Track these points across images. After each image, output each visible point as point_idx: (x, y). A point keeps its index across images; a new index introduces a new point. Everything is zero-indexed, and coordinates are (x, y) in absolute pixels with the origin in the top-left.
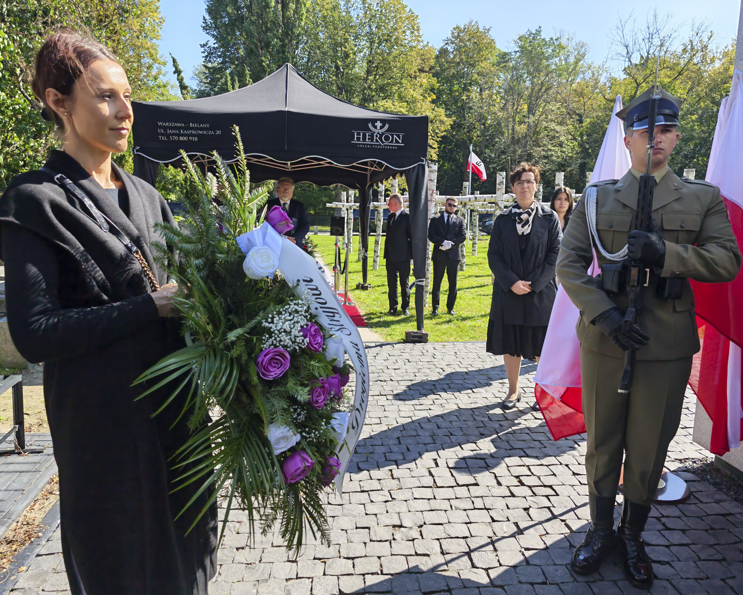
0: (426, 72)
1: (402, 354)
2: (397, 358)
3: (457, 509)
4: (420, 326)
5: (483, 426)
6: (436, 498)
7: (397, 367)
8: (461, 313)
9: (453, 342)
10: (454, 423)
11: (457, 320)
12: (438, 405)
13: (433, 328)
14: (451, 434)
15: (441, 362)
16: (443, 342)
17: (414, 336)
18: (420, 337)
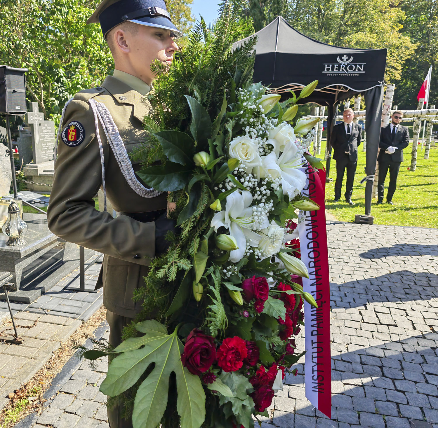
0: (396, 7)
1: (350, 231)
2: (346, 233)
3: (377, 338)
4: (367, 212)
5: (409, 287)
6: (362, 329)
7: (345, 240)
8: (405, 204)
9: (394, 226)
10: (385, 283)
11: (402, 210)
12: (373, 269)
13: (380, 214)
14: (381, 290)
15: (382, 239)
16: (386, 225)
17: (362, 219)
18: (367, 220)
